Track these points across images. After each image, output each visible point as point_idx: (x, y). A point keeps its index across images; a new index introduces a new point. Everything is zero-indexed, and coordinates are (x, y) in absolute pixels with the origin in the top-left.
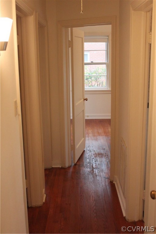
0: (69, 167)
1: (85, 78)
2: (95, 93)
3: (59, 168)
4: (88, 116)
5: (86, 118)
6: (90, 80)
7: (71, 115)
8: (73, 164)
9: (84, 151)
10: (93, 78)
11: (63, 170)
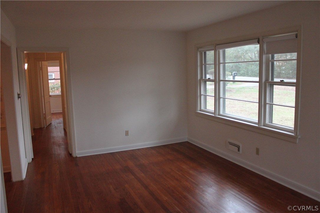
0: (44, 127)
1: (50, 88)
2: (57, 96)
3: (39, 128)
4: (53, 111)
5: (52, 112)
6: (53, 89)
7: (44, 111)
8: (46, 126)
9: (51, 123)
10: (55, 89)
11: (41, 129)
